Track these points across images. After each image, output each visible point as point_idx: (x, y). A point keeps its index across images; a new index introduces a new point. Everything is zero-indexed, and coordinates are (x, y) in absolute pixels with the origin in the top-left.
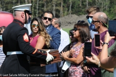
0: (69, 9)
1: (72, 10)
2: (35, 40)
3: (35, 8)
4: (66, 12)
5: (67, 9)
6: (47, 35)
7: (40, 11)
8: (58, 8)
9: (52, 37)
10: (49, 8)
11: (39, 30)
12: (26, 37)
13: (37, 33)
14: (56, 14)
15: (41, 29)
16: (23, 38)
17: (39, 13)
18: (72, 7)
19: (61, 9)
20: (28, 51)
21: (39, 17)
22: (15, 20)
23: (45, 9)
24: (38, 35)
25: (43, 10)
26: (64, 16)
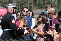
0: (36, 6)
1: (38, 7)
2: (19, 23)
3: (19, 6)
4: (35, 8)
5: (35, 6)
6: (25, 20)
7: (21, 7)
8: (31, 5)
9: (28, 21)
10: (26, 6)
11: (21, 17)
12: (13, 21)
13: (20, 19)
14: (30, 9)
15: (22, 17)
16: (12, 22)
17: (21, 8)
18: (38, 5)
19: (32, 6)
20: (15, 29)
21: (21, 10)
22: (8, 12)
23: (24, 6)
24: (20, 20)
25: (23, 7)
26: (34, 10)
